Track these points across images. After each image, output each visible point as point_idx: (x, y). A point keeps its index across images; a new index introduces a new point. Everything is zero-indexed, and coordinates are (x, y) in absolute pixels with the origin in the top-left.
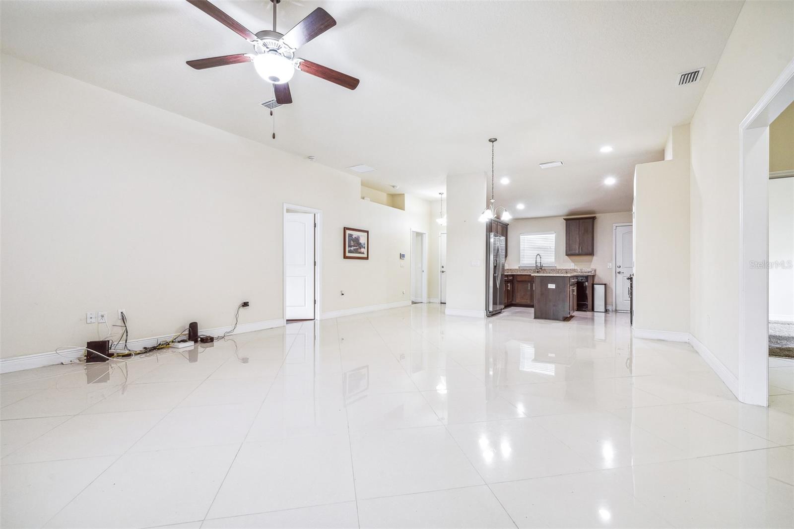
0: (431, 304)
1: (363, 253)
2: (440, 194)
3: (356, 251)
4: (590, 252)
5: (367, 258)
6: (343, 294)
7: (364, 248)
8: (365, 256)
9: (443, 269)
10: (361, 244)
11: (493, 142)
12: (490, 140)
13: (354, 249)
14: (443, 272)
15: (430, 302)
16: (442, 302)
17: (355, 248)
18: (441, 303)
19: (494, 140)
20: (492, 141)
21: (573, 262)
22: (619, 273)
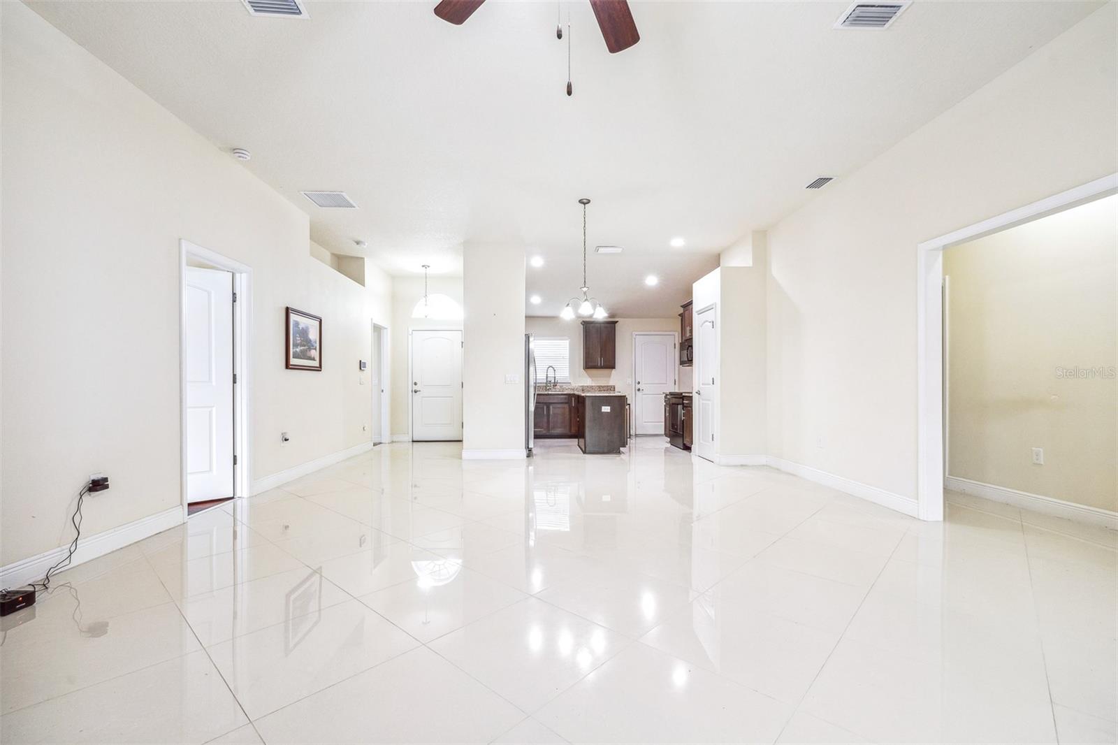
0: (394, 444)
1: (314, 359)
2: (423, 266)
3: (303, 355)
4: (610, 365)
5: (319, 369)
6: (286, 440)
7: (315, 349)
8: (316, 364)
9: (415, 388)
10: (310, 340)
11: (585, 204)
12: (581, 201)
13: (301, 351)
14: (416, 392)
15: (393, 442)
16: (415, 439)
17: (302, 348)
18: (413, 441)
19: (585, 201)
20: (584, 202)
21: (590, 376)
22: (639, 390)
